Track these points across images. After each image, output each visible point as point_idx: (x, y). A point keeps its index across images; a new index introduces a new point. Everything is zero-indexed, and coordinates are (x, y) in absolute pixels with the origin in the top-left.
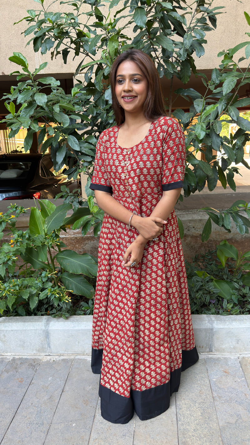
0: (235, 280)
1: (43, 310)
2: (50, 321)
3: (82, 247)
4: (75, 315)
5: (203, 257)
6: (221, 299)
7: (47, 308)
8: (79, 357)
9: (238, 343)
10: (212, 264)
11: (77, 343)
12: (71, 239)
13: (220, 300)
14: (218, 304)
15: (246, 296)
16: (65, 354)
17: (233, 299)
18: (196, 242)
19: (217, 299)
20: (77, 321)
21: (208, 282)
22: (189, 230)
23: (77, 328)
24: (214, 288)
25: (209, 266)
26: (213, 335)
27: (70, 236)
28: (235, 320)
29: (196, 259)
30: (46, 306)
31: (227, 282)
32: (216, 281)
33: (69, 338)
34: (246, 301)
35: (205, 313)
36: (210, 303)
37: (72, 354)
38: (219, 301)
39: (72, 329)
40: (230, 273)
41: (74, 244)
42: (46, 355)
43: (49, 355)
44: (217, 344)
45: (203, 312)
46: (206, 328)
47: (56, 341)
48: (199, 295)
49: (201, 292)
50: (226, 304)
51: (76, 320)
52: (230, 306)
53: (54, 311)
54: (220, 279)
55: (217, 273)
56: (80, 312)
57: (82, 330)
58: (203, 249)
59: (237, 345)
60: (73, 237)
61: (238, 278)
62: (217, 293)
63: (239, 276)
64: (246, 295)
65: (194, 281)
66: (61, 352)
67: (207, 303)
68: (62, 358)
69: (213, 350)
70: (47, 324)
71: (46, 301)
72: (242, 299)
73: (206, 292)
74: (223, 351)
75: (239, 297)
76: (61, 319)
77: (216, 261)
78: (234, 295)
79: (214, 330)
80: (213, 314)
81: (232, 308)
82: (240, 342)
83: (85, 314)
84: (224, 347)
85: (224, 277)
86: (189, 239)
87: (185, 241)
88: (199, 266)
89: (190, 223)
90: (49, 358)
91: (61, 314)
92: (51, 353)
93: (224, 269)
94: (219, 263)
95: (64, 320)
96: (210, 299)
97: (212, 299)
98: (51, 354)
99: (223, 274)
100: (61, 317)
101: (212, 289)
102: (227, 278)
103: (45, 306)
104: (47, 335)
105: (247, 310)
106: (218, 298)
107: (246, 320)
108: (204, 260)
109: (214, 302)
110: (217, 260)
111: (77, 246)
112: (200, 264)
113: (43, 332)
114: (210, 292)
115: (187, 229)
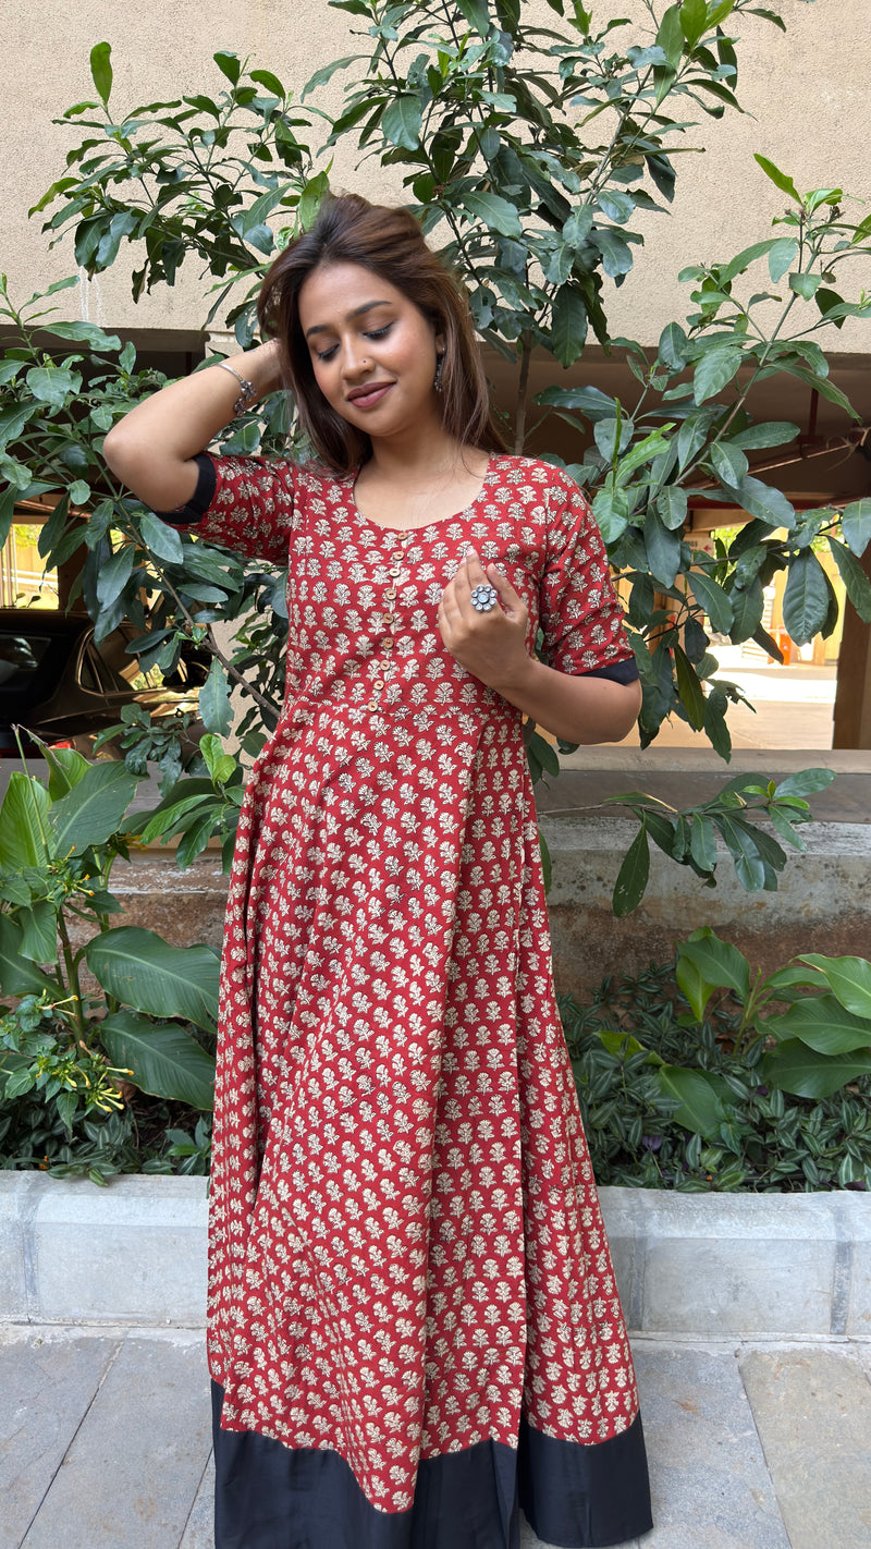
0: (738, 1070)
1: (24, 1151)
2: (44, 1191)
3: (198, 933)
4: (140, 1172)
5: (632, 986)
6: (683, 1139)
7: (43, 1145)
8: (141, 1333)
9: (735, 1299)
10: (661, 1010)
11: (138, 1279)
12: (160, 901)
13: (677, 1136)
14: (671, 1157)
15: (772, 1129)
16: (91, 1319)
17: (723, 1136)
18: (609, 934)
19: (672, 1135)
20: (143, 1195)
21: (639, 1072)
22: (583, 888)
23: (140, 1220)
24: (660, 1096)
25: (648, 1019)
26: (646, 1263)
27: (155, 890)
28: (727, 1210)
29: (607, 994)
30: (37, 1138)
31: (708, 1077)
32: (670, 1073)
33: (108, 1257)
34: (773, 1146)
35: (622, 1183)
36: (642, 1150)
37: (118, 1320)
38: (676, 1143)
39: (122, 1222)
40: (720, 1046)
41: (169, 919)
42: (15, 1323)
43: (29, 1323)
44: (657, 1300)
45: (617, 1180)
46: (621, 1235)
47: (58, 1268)
48: (602, 1116)
49: (610, 1107)
50: (699, 1150)
51: (139, 1192)
52: (711, 1159)
53: (66, 1153)
54: (686, 1066)
55: (674, 1044)
56: (158, 1163)
57: (158, 1227)
58: (630, 957)
59: (732, 1304)
60: (168, 895)
61: (749, 1065)
62: (669, 1115)
63: (752, 1057)
64: (774, 1124)
65: (589, 1065)
66: (75, 1311)
67: (630, 1145)
68: (78, 1333)
69: (646, 1320)
70: (31, 1201)
71: (40, 1118)
72: (759, 1139)
73: (632, 1108)
74: (682, 1325)
75: (748, 1129)
76: (86, 1185)
77: (677, 1003)
78: (730, 1121)
79: (650, 1246)
80: (649, 1185)
81: (720, 1166)
82: (742, 1295)
83: (175, 1172)
84: (684, 1310)
85: (699, 1057)
86: (582, 920)
87: (567, 926)
88: (617, 1021)
89: (586, 862)
90: (27, 1331)
91: (88, 1164)
92: (38, 1314)
93: (700, 1029)
94: (683, 1008)
95: (96, 1188)
96: (643, 1135)
97: (649, 1136)
98: (38, 1320)
99: (696, 1050)
100: (85, 1176)
101: (651, 1097)
102: (710, 1064)
103: (34, 1136)
104: (27, 1240)
105: (774, 1179)
106: (675, 1131)
107: (766, 1209)
108: (634, 997)
109: (656, 1147)
110: (679, 1002)
111: (180, 926)
112: (621, 1013)
113: (13, 1230)
114: (644, 1111)
115: (578, 883)
